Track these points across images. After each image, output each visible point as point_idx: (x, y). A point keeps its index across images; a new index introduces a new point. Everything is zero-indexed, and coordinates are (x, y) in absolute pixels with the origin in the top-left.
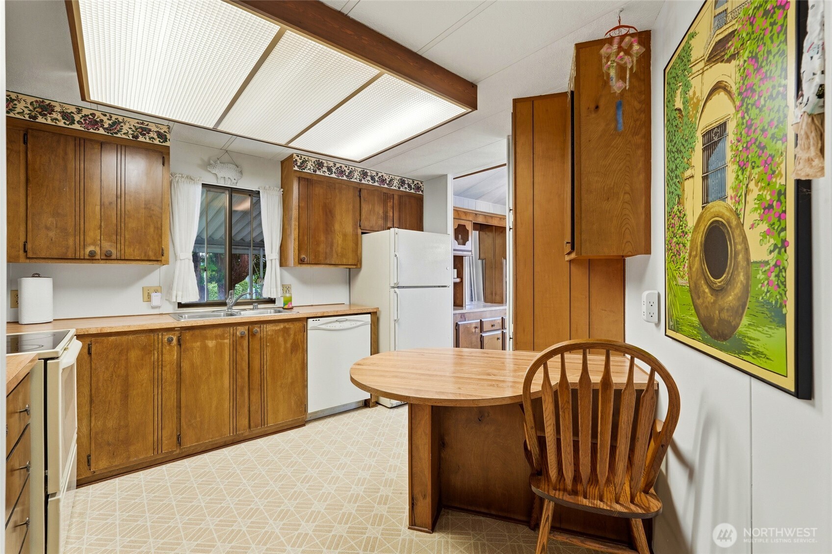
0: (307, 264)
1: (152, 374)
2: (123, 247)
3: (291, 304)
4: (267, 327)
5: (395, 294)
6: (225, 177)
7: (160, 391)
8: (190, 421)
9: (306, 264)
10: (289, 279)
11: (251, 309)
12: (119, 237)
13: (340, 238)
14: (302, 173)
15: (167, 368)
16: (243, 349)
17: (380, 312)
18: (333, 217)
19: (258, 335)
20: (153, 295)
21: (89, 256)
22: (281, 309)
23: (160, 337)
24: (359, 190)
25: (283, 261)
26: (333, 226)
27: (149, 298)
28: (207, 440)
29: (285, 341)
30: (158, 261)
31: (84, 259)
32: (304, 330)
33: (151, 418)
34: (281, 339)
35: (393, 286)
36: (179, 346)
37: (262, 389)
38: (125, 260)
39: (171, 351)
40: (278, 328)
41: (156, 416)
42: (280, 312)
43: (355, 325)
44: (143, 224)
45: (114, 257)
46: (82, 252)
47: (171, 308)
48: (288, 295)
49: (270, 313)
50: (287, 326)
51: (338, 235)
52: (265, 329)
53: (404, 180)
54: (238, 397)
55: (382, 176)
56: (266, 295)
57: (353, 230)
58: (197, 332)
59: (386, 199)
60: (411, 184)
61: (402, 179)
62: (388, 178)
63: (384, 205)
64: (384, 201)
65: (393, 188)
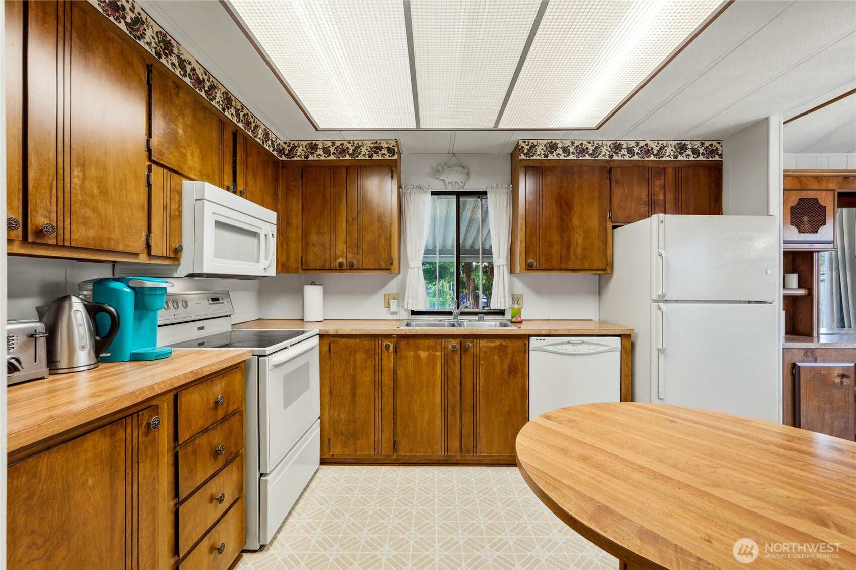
0: (537, 270)
1: (373, 377)
2: (361, 258)
3: (520, 317)
4: (481, 342)
5: (660, 313)
6: (454, 181)
7: (380, 394)
8: (404, 430)
9: (534, 270)
10: (520, 287)
11: (477, 320)
12: (359, 249)
13: (580, 235)
14: (531, 161)
15: (385, 374)
16: (455, 365)
17: (637, 335)
18: (570, 210)
19: (471, 351)
20: (391, 301)
21: (339, 267)
22: (509, 323)
23: (380, 342)
24: (608, 170)
25: (512, 266)
26: (571, 221)
27: (388, 306)
28: (420, 454)
29: (502, 361)
30: (388, 270)
31: (336, 269)
32: (526, 350)
33: (373, 418)
34: (496, 358)
35: (657, 299)
36: (395, 353)
37: (475, 412)
38: (363, 269)
39: (388, 356)
40: (493, 344)
41: (376, 417)
42: (505, 325)
43: (596, 350)
44: (376, 236)
45: (355, 267)
46: (334, 264)
47: (405, 316)
48: (516, 306)
49: (495, 326)
50: (504, 344)
51: (577, 232)
52: (478, 345)
53: (685, 145)
54: (449, 416)
55: (646, 145)
56: (494, 306)
57: (600, 224)
58: (411, 341)
59: (653, 175)
60: (698, 148)
61: (681, 143)
62: (657, 146)
63: (650, 185)
64: (650, 179)
65: (664, 159)
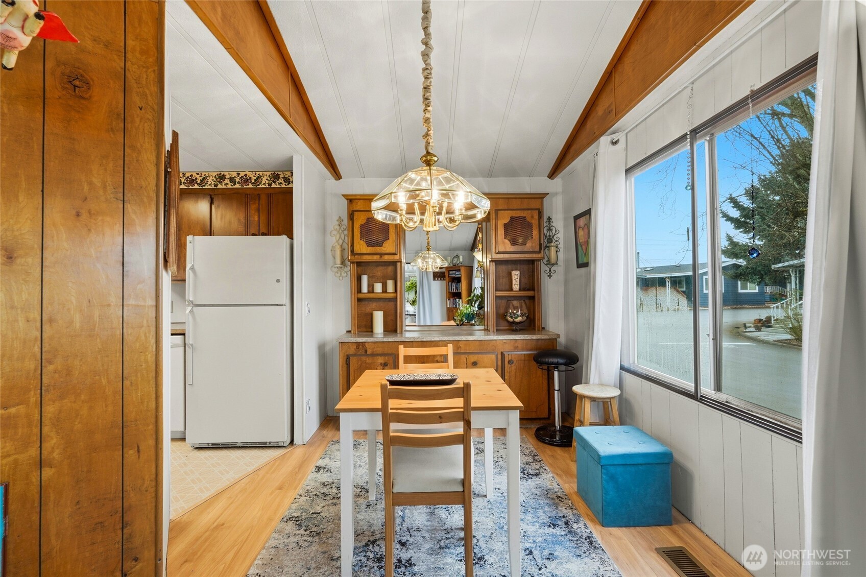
55: (246, 175)
59: (249, 201)
60: (289, 177)
61: (274, 173)
62: (254, 176)
63: (246, 209)
64: (246, 203)
65: (260, 186)
